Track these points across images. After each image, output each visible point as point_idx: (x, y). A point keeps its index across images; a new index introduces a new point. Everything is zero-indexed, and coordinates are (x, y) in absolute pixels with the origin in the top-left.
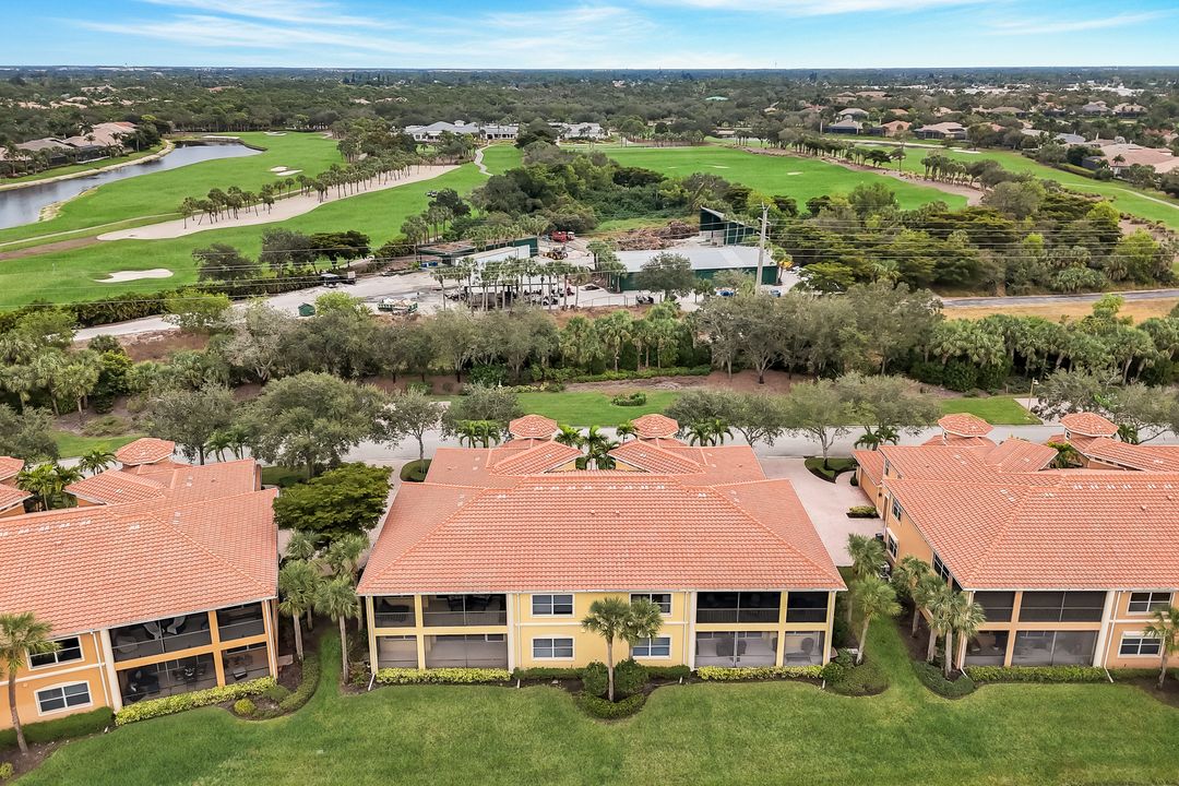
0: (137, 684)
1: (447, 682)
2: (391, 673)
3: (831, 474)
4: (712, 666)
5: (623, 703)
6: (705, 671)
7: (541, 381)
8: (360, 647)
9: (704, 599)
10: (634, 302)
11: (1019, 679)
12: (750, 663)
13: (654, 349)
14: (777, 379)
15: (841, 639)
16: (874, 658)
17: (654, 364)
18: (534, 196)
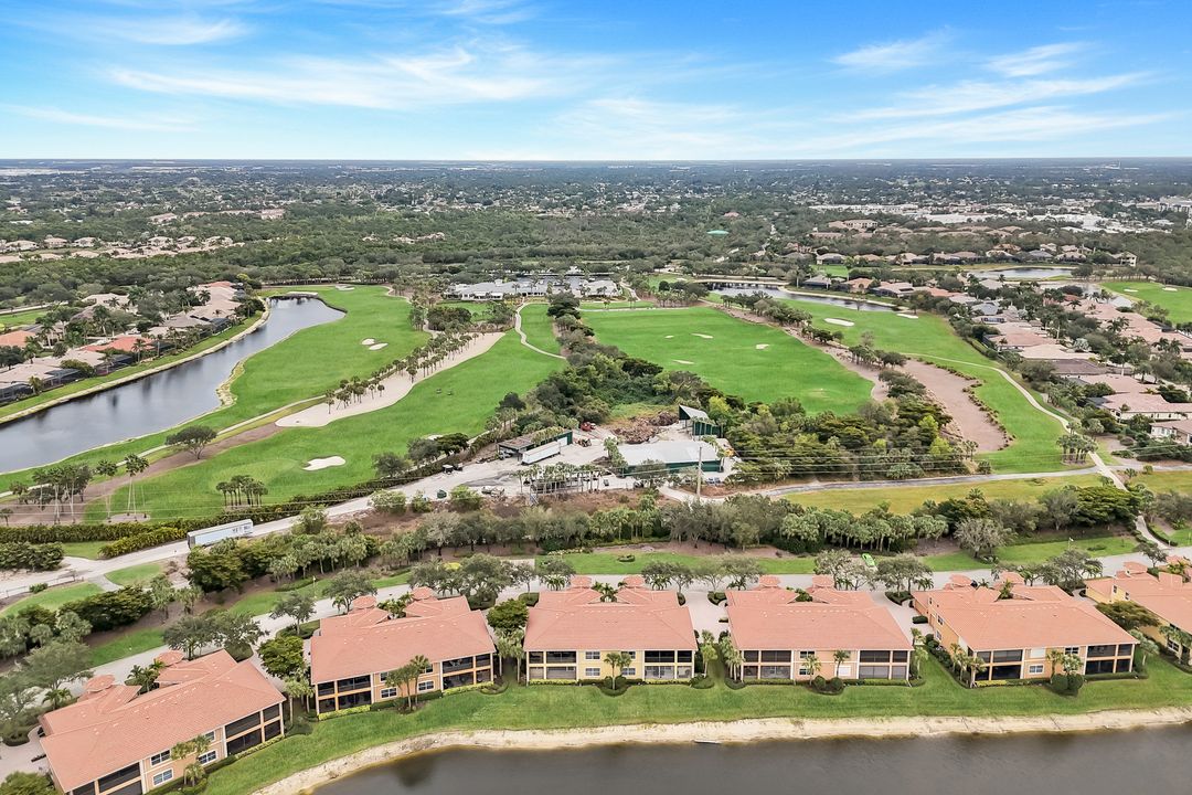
0: (448, 682)
1: (555, 684)
2: (534, 680)
3: (716, 601)
4: (651, 679)
5: (618, 691)
6: (648, 681)
7: (580, 546)
8: (524, 671)
9: (647, 653)
10: (631, 487)
11: (761, 683)
12: (665, 678)
13: (640, 528)
14: (704, 546)
15: (698, 669)
16: (711, 676)
17: (640, 535)
18: (568, 395)
